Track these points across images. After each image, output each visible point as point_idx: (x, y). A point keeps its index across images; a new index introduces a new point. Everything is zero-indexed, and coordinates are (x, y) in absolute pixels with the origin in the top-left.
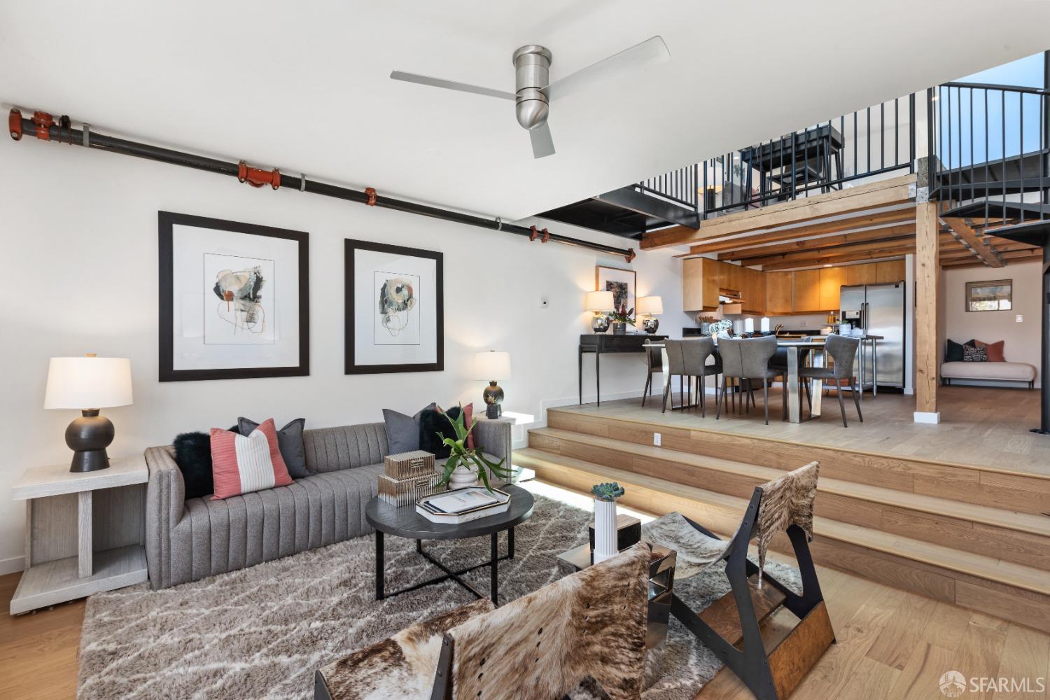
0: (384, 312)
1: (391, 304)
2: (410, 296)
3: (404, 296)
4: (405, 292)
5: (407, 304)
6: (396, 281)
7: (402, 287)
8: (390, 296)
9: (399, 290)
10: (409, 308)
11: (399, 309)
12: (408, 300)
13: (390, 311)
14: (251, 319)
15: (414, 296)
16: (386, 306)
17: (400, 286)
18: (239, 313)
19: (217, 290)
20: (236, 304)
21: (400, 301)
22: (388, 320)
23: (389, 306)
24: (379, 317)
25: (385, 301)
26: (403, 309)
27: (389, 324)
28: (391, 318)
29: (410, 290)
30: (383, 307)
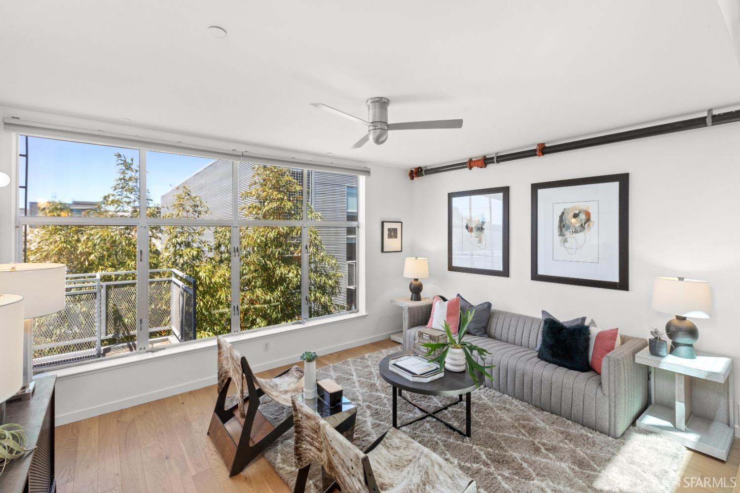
0: (561, 234)
1: (568, 228)
2: (588, 220)
3: (581, 220)
4: (583, 216)
5: (584, 227)
6: (574, 208)
7: (580, 213)
8: (567, 221)
9: (576, 216)
10: (586, 230)
11: (576, 232)
12: (585, 223)
13: (568, 234)
14: (480, 241)
15: (592, 219)
16: (563, 230)
17: (577, 212)
18: (475, 238)
19: (467, 227)
20: (474, 233)
21: (578, 225)
22: (565, 241)
23: (567, 230)
24: (558, 239)
25: (563, 225)
26: (580, 232)
27: (567, 245)
28: (568, 239)
29: (588, 215)
30: (561, 230)
